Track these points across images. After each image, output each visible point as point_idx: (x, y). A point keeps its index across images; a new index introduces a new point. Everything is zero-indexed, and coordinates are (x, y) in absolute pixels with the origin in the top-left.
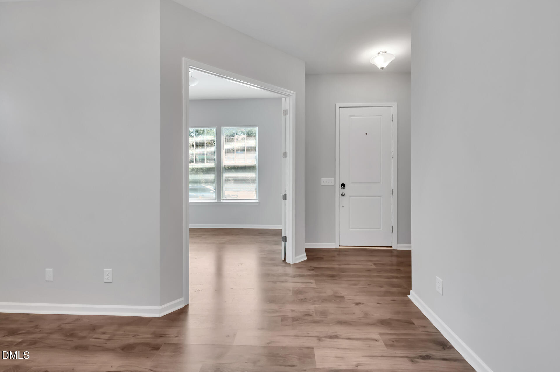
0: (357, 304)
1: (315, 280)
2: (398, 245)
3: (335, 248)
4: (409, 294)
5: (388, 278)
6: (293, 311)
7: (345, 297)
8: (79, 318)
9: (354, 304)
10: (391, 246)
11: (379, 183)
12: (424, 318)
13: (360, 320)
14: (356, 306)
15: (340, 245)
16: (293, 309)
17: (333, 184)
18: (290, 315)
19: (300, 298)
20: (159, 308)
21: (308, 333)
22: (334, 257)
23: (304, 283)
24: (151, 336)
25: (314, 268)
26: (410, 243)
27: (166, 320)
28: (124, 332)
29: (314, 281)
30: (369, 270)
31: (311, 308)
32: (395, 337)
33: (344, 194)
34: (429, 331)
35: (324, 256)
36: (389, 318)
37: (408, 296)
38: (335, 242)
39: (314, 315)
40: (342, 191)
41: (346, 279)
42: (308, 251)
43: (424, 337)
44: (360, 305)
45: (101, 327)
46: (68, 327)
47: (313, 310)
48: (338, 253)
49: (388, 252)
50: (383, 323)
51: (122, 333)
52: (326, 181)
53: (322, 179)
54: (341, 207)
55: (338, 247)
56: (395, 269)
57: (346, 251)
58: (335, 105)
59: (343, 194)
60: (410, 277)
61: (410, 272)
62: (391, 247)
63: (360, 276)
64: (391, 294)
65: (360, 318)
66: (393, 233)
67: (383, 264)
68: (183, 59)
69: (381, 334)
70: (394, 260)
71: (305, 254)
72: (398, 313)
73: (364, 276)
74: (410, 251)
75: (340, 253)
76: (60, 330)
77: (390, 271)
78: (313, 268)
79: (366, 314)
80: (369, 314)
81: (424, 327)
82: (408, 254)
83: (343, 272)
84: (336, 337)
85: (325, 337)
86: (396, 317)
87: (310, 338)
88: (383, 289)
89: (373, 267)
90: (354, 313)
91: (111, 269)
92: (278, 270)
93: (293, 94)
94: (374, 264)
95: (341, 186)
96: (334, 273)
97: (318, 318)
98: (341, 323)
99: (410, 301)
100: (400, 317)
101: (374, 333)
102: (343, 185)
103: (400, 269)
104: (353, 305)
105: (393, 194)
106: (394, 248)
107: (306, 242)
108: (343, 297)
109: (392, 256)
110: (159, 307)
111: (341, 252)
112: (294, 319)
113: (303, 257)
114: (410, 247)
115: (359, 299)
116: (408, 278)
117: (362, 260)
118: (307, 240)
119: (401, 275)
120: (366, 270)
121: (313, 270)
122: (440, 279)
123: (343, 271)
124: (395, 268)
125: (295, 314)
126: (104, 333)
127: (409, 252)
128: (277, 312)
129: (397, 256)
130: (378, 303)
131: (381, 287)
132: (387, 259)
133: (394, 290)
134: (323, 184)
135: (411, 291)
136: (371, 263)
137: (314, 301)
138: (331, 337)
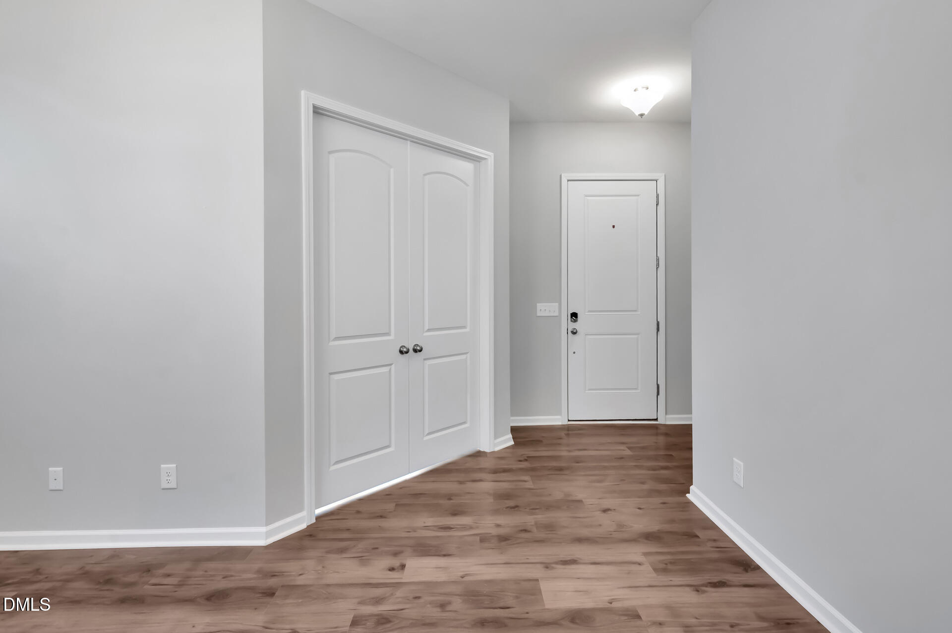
0: (605, 511)
1: (531, 476)
2: (668, 416)
3: (560, 424)
4: (689, 493)
5: (654, 470)
6: (498, 526)
7: (583, 500)
8: (116, 553)
9: (599, 511)
10: (656, 418)
11: (635, 311)
12: (714, 527)
13: (611, 534)
14: (603, 515)
15: (570, 419)
16: (498, 522)
17: (556, 314)
18: (494, 531)
19: (507, 506)
20: (263, 529)
21: (528, 559)
22: (560, 439)
23: (513, 481)
24: (255, 576)
25: (528, 457)
26: (690, 412)
27: (278, 550)
28: (206, 572)
29: (530, 479)
30: (622, 458)
31: (529, 520)
32: (669, 557)
33: (577, 331)
34: (723, 546)
35: (543, 437)
36: (658, 530)
37: (687, 495)
38: (560, 414)
39: (534, 530)
40: (572, 326)
41: (583, 474)
42: (514, 430)
43: (716, 556)
44: (609, 512)
45: (161, 565)
46: (98, 569)
47: (533, 523)
48: (566, 432)
49: (651, 428)
50: (649, 537)
51: (201, 573)
52: (545, 309)
53: (538, 304)
54: (571, 353)
55: (566, 422)
56: (663, 455)
57: (580, 429)
58: (561, 176)
59: (575, 331)
60: (690, 467)
61: (691, 459)
62: (656, 420)
63: (605, 468)
64: (659, 493)
65: (611, 531)
66: (658, 396)
67: (643, 448)
68: (303, 93)
69: (646, 554)
70: (661, 440)
71: (510, 436)
72: (672, 521)
73: (614, 468)
74: (691, 425)
75: (570, 432)
76: (85, 574)
77: (656, 458)
78: (526, 458)
79: (621, 526)
80: (626, 525)
81: (715, 540)
82: (686, 431)
83: (578, 463)
84: (573, 562)
85: (557, 563)
86: (667, 527)
87: (531, 565)
88: (645, 487)
89: (628, 452)
90: (600, 525)
91: (175, 465)
92: (466, 463)
93: (490, 156)
94: (629, 448)
95: (571, 317)
96: (563, 464)
97: (542, 535)
98: (580, 540)
99: (690, 503)
100: (675, 527)
101: (635, 552)
102: (574, 315)
103: (671, 455)
104: (598, 513)
105: (658, 329)
106: (661, 421)
107: (512, 415)
108: (580, 501)
109: (657, 434)
110: (265, 527)
111: (572, 430)
112: (503, 539)
113: (507, 441)
114: (691, 419)
115: (608, 503)
116: (688, 468)
117: (609, 443)
118: (514, 412)
119: (675, 464)
120: (615, 458)
121: (526, 460)
122: (740, 462)
123: (577, 460)
124: (662, 453)
125: (502, 531)
126: (169, 575)
127: (689, 427)
128: (471, 528)
129: (666, 435)
130: (640, 508)
131: (643, 483)
132: (649, 440)
133: (663, 487)
134: (539, 314)
135: (692, 488)
136: (622, 447)
137: (533, 509)
138: (565, 563)
